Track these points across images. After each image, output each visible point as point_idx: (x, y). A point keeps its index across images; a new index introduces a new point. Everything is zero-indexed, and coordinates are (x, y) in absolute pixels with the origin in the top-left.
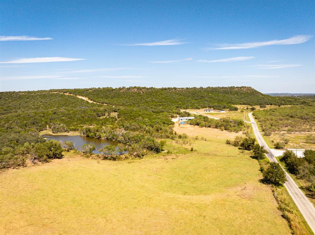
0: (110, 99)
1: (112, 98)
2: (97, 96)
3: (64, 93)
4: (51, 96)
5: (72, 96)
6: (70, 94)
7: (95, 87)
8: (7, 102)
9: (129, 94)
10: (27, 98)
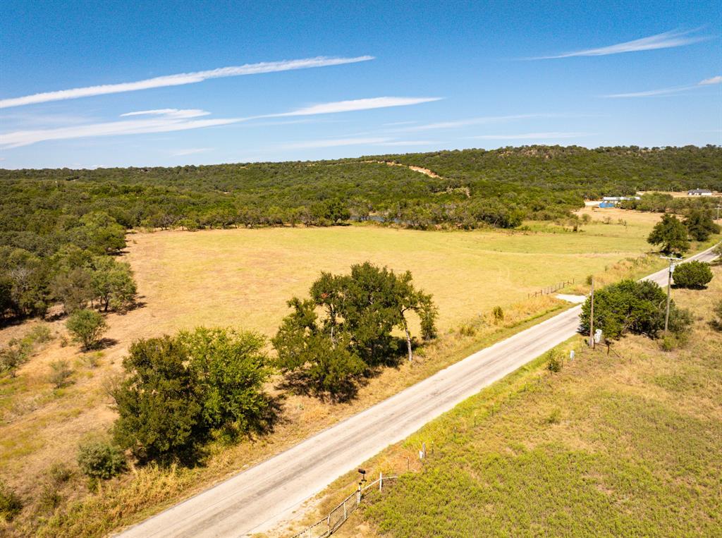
0: (474, 172)
1: (478, 170)
2: (449, 167)
3: (386, 161)
4: (362, 168)
5: (400, 167)
6: (398, 163)
7: (447, 150)
8: (286, 178)
9: (518, 161)
10: (320, 172)
